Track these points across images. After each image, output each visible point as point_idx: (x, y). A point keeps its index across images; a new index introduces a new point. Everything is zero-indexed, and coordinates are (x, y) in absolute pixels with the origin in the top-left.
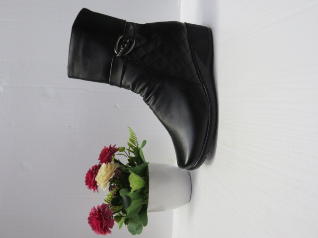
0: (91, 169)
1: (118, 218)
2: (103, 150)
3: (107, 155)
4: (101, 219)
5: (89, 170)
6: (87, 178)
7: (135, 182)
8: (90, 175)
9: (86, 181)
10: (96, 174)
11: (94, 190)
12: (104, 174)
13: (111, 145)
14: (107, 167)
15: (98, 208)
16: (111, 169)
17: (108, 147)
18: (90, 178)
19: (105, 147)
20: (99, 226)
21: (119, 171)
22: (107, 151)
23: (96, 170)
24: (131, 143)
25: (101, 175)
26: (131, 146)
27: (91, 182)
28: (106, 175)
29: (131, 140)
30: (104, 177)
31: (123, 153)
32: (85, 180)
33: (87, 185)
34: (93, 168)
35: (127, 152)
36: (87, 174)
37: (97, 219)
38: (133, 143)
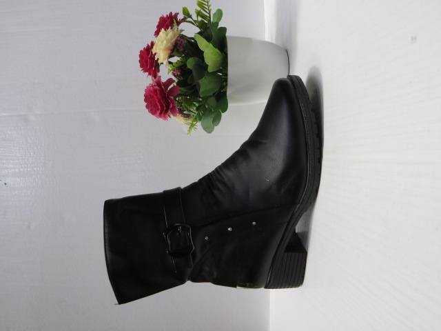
2: (161, 18)
3: (167, 22)
6: (141, 56)
9: (140, 61)
13: (171, 13)
17: (166, 14)
18: (146, 55)
21: (182, 40)
24: (199, 9)
26: (199, 14)
27: (146, 61)
29: (200, 5)
31: (189, 19)
32: (139, 59)
33: (141, 66)
36: (142, 52)
38: (203, 8)
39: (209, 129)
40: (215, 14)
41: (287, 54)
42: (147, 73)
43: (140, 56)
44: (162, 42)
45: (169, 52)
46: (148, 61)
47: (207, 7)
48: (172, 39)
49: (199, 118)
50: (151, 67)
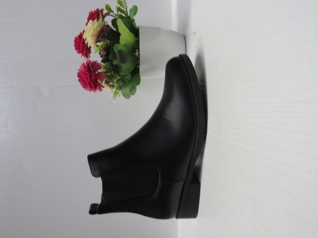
2: (90, 13)
3: (95, 15)
6: (76, 41)
9: (75, 45)
15: (87, 63)
18: (79, 41)
24: (119, 6)
26: (119, 9)
29: (120, 3)
31: (111, 14)
32: (74, 43)
33: (76, 49)
36: (76, 38)
39: (127, 96)
40: (131, 10)
41: (184, 38)
42: (81, 54)
44: (90, 30)
45: (95, 38)
46: (81, 46)
47: (124, 4)
48: (97, 28)
49: (120, 88)
50: (83, 50)
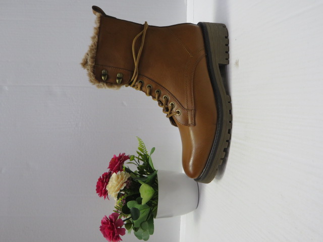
0: (102, 177)
1: (129, 225)
2: (113, 159)
4: (113, 229)
5: (99, 177)
7: (145, 192)
8: (101, 183)
9: (96, 190)
10: (107, 183)
11: (105, 197)
12: (115, 185)
13: (120, 154)
14: (118, 178)
15: (110, 218)
16: (122, 179)
17: (117, 156)
18: (101, 187)
19: (115, 156)
20: (111, 235)
21: (128, 181)
22: (117, 160)
23: (106, 178)
25: (112, 186)
27: (101, 190)
28: (117, 185)
30: (115, 187)
33: (97, 193)
34: (103, 176)
35: (137, 160)
36: (98, 183)
37: (109, 228)
38: (142, 151)
43: (97, 186)
